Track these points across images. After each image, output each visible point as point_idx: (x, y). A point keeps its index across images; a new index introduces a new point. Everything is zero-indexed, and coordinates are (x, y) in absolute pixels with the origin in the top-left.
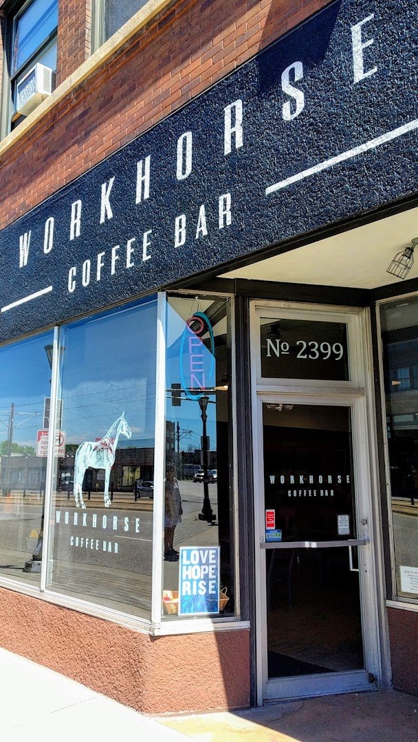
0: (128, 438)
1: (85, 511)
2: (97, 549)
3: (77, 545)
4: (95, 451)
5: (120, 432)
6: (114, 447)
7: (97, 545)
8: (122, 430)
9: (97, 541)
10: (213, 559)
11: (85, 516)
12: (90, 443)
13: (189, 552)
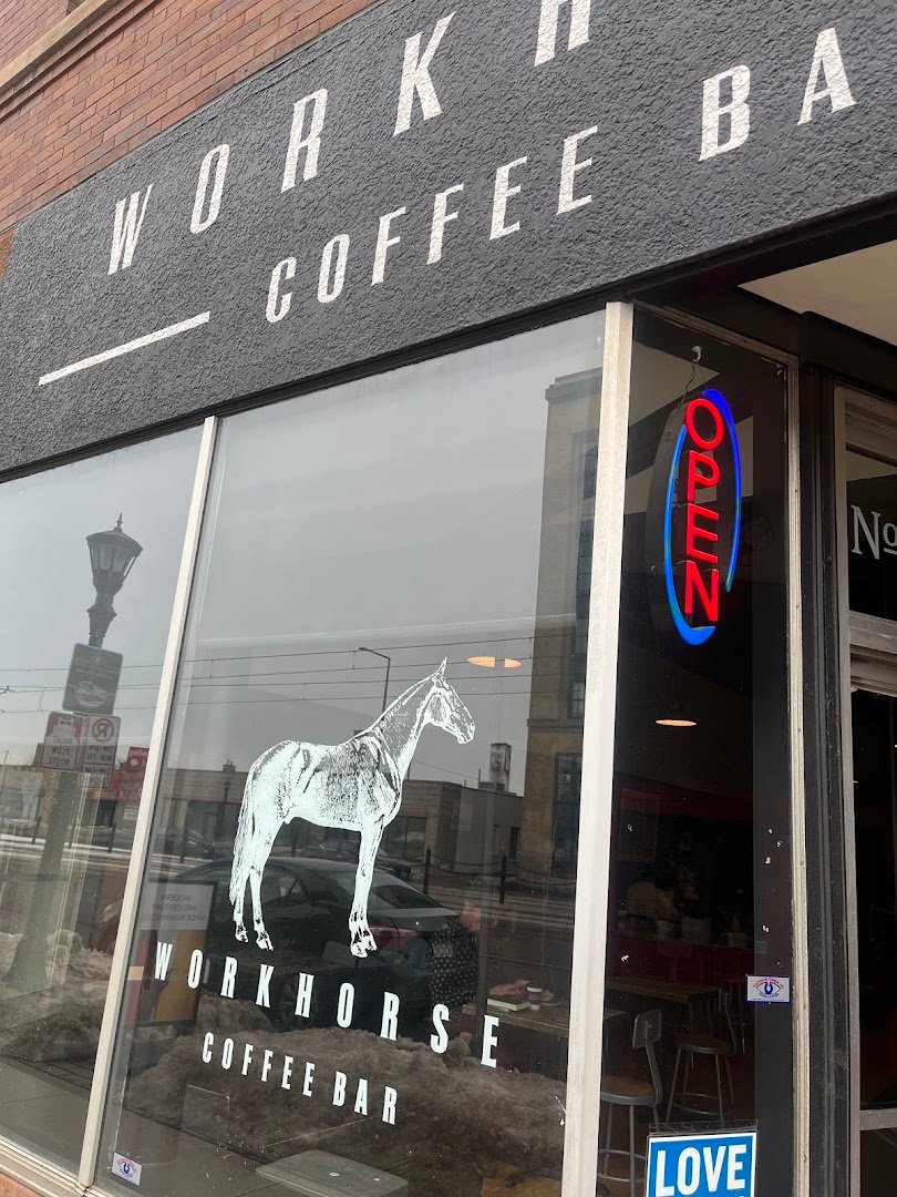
0: (461, 741)
1: (266, 957)
2: (307, 1093)
3: (226, 1065)
4: (323, 775)
5: (428, 718)
6: (400, 766)
7: (309, 1079)
8: (436, 715)
9: (310, 1067)
10: (738, 1175)
11: (266, 974)
12: (305, 746)
13: (673, 1152)
